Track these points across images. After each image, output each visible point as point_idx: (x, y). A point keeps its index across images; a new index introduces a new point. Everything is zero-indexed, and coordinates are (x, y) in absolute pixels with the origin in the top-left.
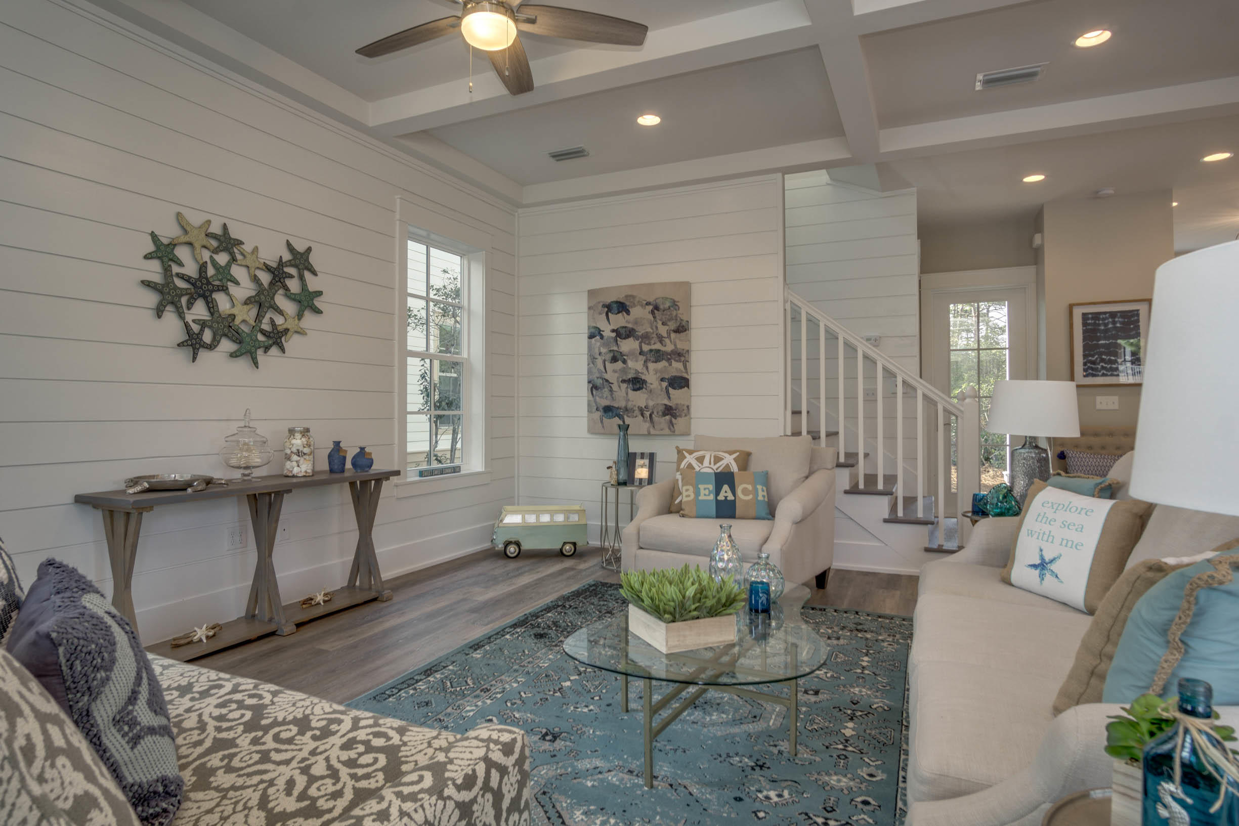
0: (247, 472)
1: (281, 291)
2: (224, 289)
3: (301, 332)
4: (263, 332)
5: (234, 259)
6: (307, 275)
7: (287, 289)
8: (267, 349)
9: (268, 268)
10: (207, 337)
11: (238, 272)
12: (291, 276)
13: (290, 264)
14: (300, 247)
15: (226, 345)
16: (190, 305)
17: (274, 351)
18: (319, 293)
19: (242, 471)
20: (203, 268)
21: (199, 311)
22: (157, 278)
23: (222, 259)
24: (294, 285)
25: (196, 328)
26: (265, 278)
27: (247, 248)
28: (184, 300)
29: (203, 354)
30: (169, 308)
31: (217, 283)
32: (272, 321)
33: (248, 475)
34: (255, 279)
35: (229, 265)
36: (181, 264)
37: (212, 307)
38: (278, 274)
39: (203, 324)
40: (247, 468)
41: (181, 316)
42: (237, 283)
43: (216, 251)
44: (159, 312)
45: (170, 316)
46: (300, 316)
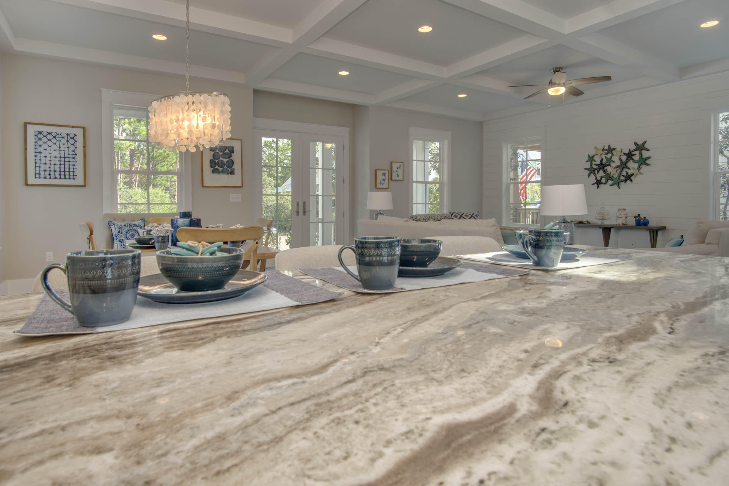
0: (603, 221)
1: (631, 160)
2: (609, 165)
3: (641, 174)
4: (623, 176)
5: (613, 155)
6: (644, 152)
7: (633, 160)
8: (626, 181)
9: (625, 154)
10: (603, 180)
11: (614, 158)
12: (635, 155)
13: (635, 150)
14: (640, 143)
15: (610, 182)
16: (598, 172)
17: (628, 181)
18: (649, 158)
19: (601, 221)
20: (602, 160)
21: (601, 173)
22: (589, 167)
23: (609, 156)
24: (637, 158)
25: (599, 178)
26: (624, 158)
27: (618, 149)
28: (596, 171)
29: (601, 186)
30: (592, 174)
31: (607, 164)
32: (627, 173)
33: (603, 222)
34: (620, 159)
35: (611, 157)
36: (595, 161)
37: (605, 172)
38: (630, 156)
39: (601, 177)
40: (603, 220)
41: (595, 175)
42: (614, 162)
43: (607, 154)
44: (589, 176)
45: (592, 175)
46: (639, 168)
